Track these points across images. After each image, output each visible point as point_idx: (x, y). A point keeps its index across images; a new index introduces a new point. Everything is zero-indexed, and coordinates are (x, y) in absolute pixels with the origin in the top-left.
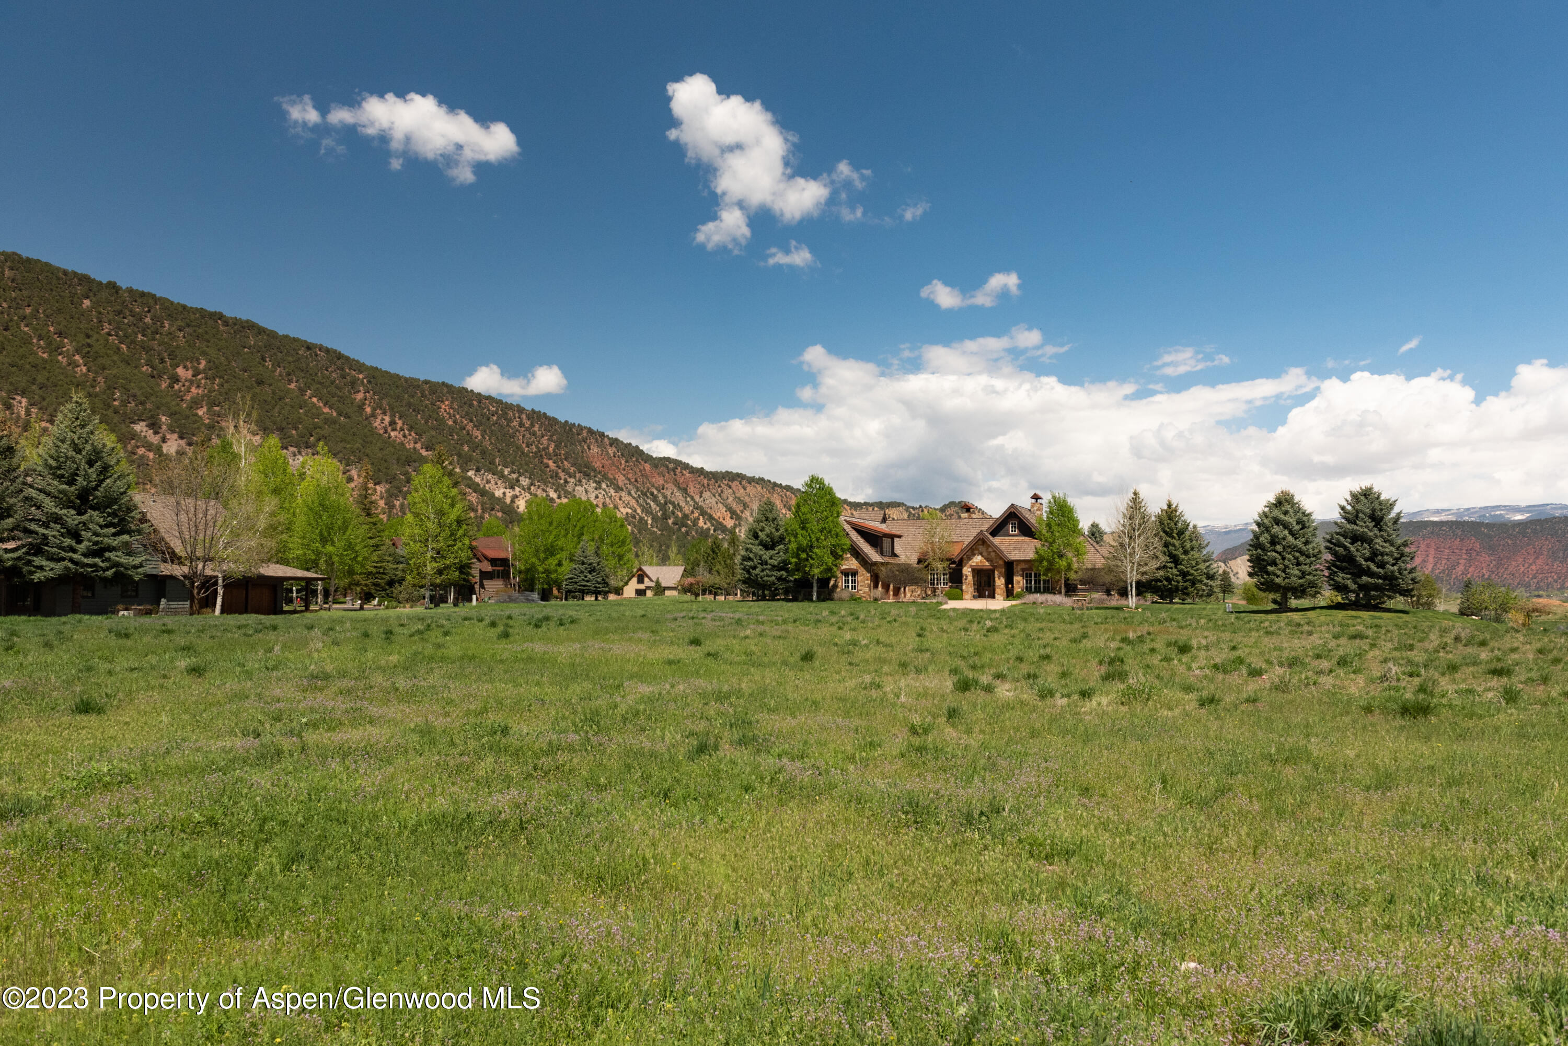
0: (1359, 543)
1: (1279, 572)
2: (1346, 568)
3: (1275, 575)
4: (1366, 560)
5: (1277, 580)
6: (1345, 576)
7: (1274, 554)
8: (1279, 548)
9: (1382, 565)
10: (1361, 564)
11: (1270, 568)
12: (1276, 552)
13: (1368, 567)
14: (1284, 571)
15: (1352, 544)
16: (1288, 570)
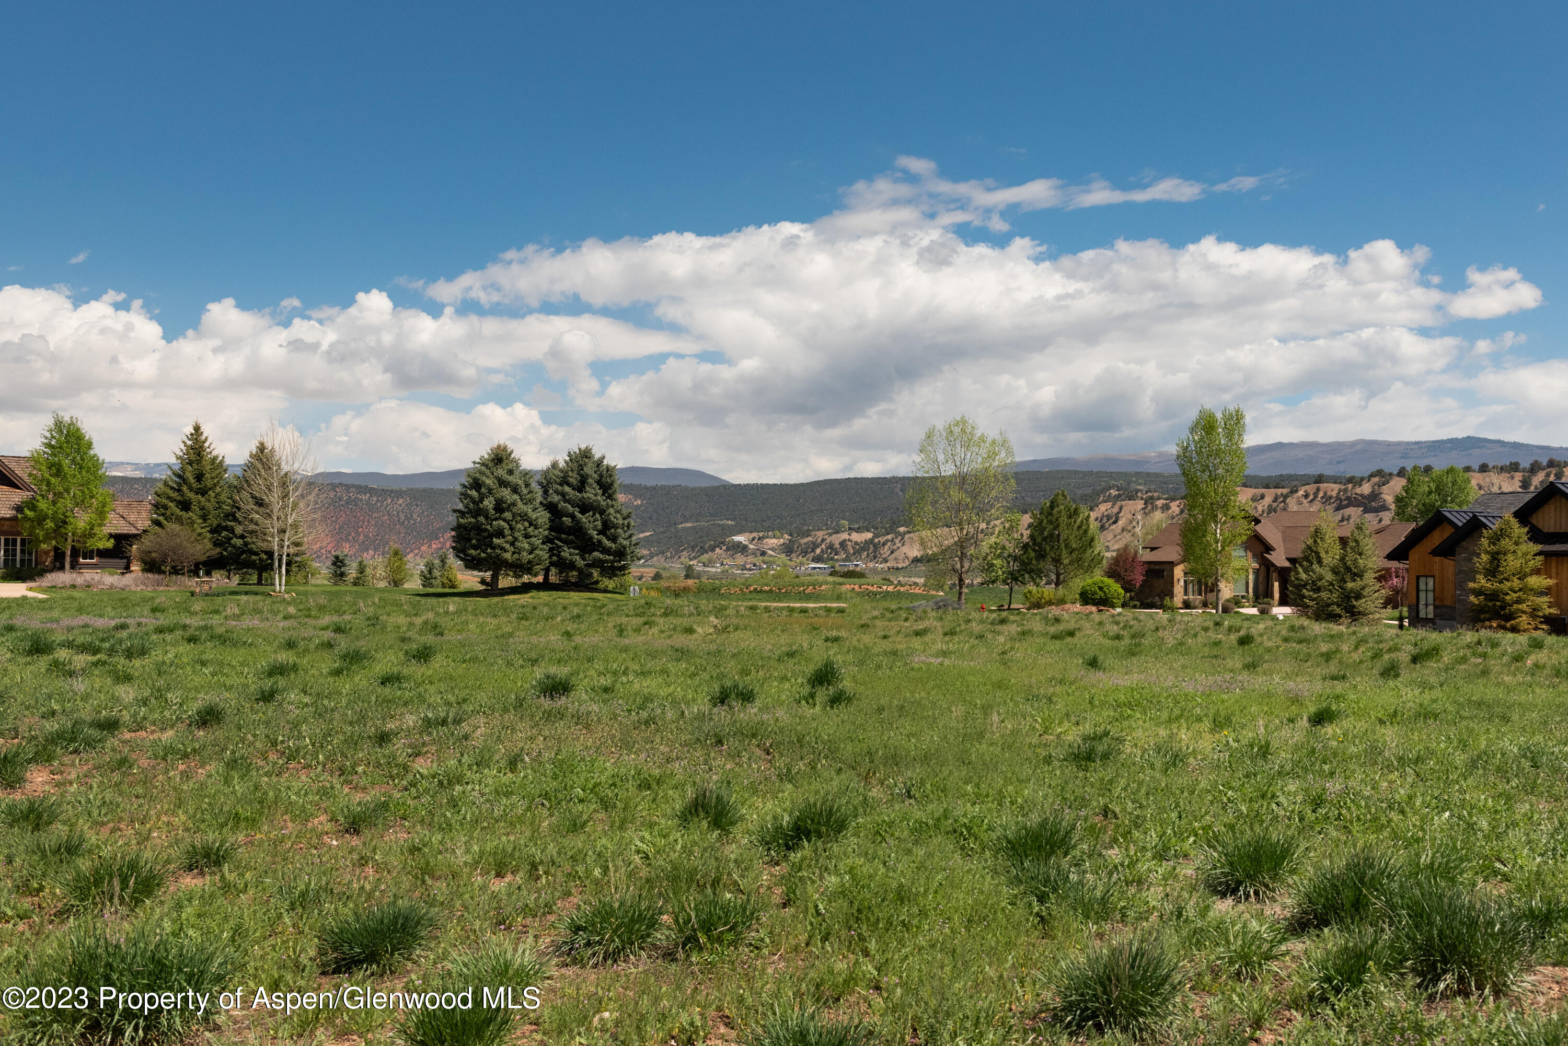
0: (591, 513)
1: (507, 546)
2: (571, 542)
3: (502, 549)
4: (600, 533)
5: (507, 556)
6: (572, 550)
7: (502, 523)
8: (507, 515)
9: (614, 539)
10: (591, 538)
11: (496, 541)
12: (504, 520)
13: (599, 541)
14: (512, 544)
15: (583, 514)
16: (517, 544)
